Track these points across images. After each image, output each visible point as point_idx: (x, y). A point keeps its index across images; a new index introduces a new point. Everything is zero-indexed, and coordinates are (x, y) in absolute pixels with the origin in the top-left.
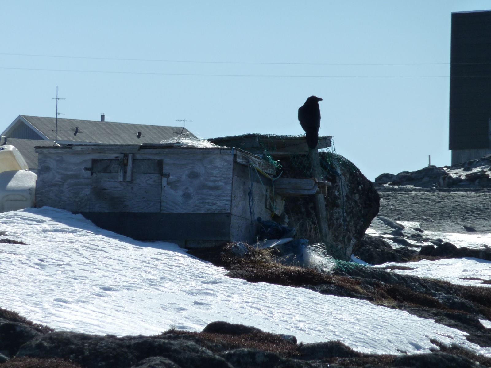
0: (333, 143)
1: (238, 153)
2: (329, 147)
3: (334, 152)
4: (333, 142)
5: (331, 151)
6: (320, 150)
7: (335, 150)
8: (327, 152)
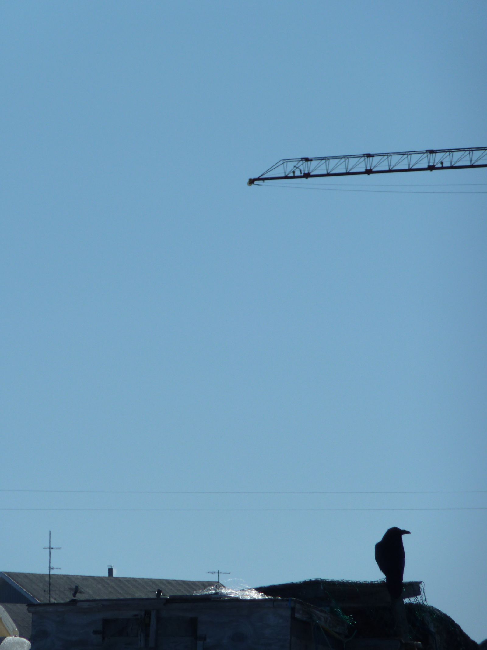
0: (423, 591)
1: (297, 606)
2: (418, 597)
3: (425, 603)
4: (422, 588)
5: (421, 602)
6: (406, 601)
7: (426, 600)
8: (415, 603)
